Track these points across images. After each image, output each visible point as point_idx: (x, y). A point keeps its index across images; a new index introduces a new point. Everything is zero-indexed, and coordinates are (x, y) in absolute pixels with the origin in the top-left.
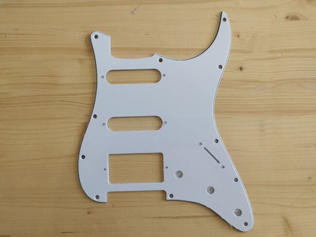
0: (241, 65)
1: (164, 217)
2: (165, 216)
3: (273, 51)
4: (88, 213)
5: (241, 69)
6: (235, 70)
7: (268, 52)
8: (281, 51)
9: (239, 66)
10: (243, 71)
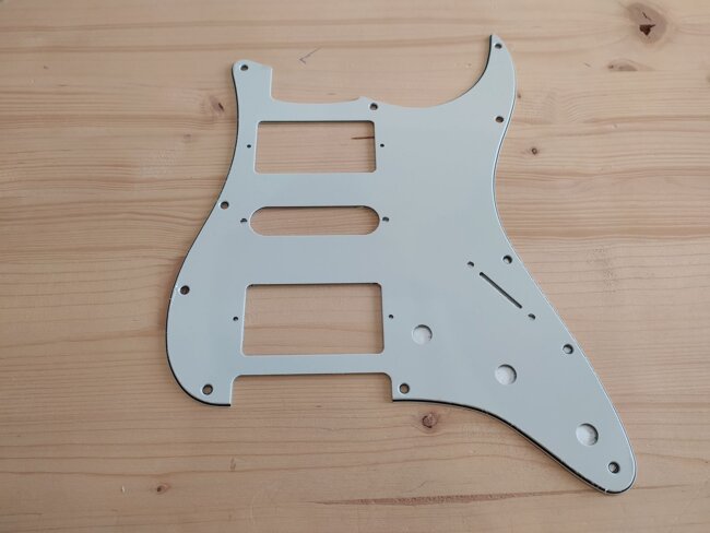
0: (534, 145)
1: (375, 501)
2: (378, 497)
3: (596, 121)
4: (159, 490)
5: (534, 151)
6: (523, 153)
7: (586, 122)
8: (614, 121)
9: (530, 147)
10: (540, 155)
